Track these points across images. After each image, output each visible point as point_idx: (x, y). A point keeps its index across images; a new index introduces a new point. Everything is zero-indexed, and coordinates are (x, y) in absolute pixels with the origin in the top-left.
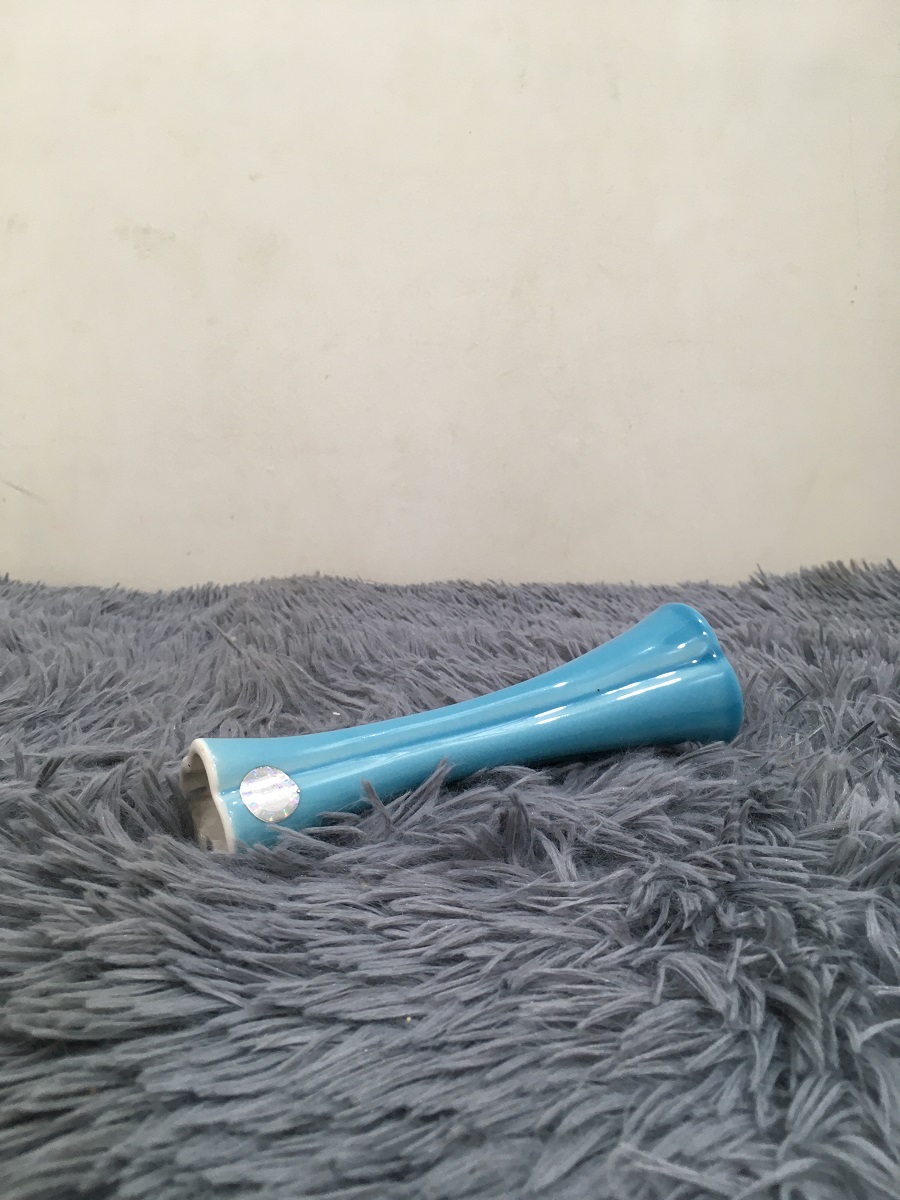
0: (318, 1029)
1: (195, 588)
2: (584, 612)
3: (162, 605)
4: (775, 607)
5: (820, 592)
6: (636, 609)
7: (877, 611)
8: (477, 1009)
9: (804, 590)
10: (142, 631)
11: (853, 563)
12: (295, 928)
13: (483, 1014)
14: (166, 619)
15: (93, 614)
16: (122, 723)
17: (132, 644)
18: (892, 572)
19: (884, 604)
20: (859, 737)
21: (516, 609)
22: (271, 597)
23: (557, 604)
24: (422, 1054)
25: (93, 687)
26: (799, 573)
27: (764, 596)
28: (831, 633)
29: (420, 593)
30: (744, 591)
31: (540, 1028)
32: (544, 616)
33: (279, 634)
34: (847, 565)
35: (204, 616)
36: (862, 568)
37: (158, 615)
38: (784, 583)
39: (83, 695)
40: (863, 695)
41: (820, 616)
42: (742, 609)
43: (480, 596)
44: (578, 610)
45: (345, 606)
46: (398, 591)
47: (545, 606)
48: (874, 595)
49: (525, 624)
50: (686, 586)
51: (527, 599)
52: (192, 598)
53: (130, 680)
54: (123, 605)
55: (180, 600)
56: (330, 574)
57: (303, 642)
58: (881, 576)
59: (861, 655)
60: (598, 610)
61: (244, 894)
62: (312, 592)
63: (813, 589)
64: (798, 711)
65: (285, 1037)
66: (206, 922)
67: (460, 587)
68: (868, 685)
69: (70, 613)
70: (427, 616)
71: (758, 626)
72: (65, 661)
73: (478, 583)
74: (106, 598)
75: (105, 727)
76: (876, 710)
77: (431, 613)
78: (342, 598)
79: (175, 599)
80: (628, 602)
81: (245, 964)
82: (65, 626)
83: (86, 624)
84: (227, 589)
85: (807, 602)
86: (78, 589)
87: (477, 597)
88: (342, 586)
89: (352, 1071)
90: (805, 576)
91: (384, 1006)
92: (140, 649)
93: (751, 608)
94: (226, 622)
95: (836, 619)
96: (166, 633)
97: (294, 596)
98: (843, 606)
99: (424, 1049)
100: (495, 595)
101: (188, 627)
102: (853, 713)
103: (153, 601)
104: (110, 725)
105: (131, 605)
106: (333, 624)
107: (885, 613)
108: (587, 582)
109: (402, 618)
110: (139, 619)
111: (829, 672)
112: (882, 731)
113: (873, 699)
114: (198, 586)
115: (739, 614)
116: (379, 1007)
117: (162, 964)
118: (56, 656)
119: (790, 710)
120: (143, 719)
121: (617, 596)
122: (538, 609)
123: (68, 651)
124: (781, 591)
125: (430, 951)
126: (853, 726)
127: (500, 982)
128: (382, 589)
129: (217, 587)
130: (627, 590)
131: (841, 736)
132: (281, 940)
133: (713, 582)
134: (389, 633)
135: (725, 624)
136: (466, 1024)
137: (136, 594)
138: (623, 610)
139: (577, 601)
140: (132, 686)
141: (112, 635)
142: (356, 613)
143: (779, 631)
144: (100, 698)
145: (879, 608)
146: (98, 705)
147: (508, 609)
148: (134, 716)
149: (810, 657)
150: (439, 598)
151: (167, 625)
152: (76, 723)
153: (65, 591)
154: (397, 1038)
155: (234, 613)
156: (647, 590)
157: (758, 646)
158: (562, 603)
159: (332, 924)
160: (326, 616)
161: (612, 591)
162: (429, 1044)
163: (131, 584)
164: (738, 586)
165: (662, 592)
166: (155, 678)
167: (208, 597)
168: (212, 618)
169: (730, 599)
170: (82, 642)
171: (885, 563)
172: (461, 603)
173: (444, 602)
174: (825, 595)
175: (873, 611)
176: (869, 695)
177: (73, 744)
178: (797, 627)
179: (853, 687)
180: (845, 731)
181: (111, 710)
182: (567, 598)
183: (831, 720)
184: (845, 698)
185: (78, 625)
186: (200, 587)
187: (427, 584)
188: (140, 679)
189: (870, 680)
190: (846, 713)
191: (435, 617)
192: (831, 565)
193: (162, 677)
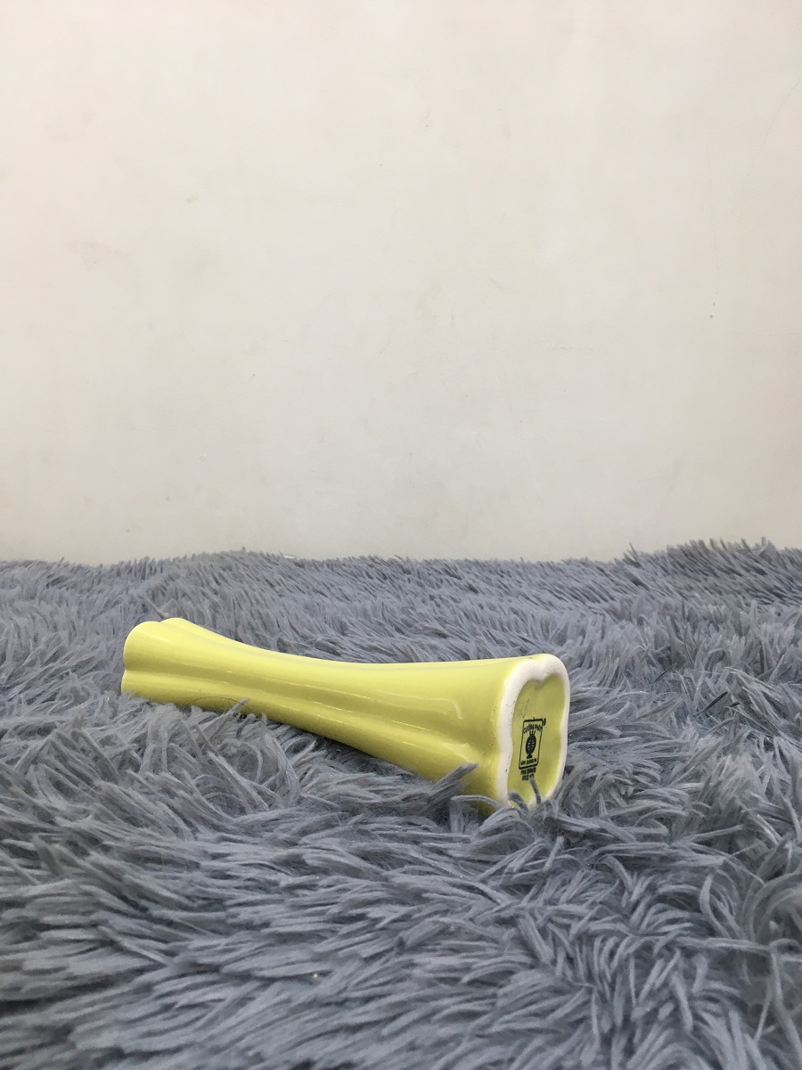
0: (234, 986)
1: (132, 563)
2: (479, 588)
3: (103, 578)
4: (644, 582)
5: (683, 567)
6: (525, 584)
7: (733, 586)
8: (375, 967)
9: (670, 567)
10: (84, 605)
11: (712, 542)
12: (216, 888)
13: (381, 971)
14: (106, 592)
15: (40, 589)
16: (64, 697)
17: (74, 618)
18: (746, 550)
19: (739, 579)
20: (716, 706)
21: (420, 585)
22: (201, 574)
23: (455, 580)
24: (325, 1010)
25: (38, 662)
26: (666, 551)
27: (635, 572)
28: (692, 609)
29: (335, 568)
30: (618, 568)
31: (431, 984)
32: (445, 591)
33: (208, 611)
34: (707, 544)
35: (140, 590)
36: (720, 546)
37: (99, 587)
38: (653, 560)
39: (28, 669)
40: (719, 664)
41: (685, 592)
42: (617, 584)
43: (388, 572)
44: (474, 585)
45: (267, 580)
46: (315, 566)
47: (445, 581)
48: (730, 571)
49: (427, 598)
50: (568, 563)
51: (430, 574)
52: (130, 571)
53: (72, 654)
55: (119, 574)
56: (254, 550)
57: (229, 617)
58: (737, 554)
59: (718, 629)
60: (491, 585)
61: (173, 853)
62: (238, 568)
63: (677, 566)
64: (663, 680)
65: (204, 994)
66: (137, 881)
67: (370, 563)
68: (722, 657)
69: (18, 588)
70: (341, 590)
71: (630, 601)
72: (14, 637)
73: (386, 559)
74: (52, 572)
75: (48, 700)
76: (729, 680)
77: (343, 588)
78: (266, 574)
79: (115, 572)
80: (518, 578)
81: (170, 923)
82: (13, 601)
83: (33, 598)
84: (161, 563)
85: (673, 577)
86: (27, 564)
87: (385, 572)
88: (265, 561)
89: (263, 1027)
90: (672, 554)
91: (293, 963)
92: (82, 622)
93: (625, 583)
94: (161, 596)
95: (697, 595)
96: (106, 605)
97: (221, 571)
98: (703, 581)
99: (328, 1004)
100: (401, 570)
101: (125, 599)
102: (710, 682)
103: (95, 575)
104: (52, 699)
105: (74, 579)
106: (256, 600)
107: (738, 588)
108: (482, 558)
109: (318, 592)
110: (81, 592)
111: (690, 645)
112: (734, 700)
113: (727, 671)
114: (135, 561)
115: (614, 589)
116: (288, 964)
117: (94, 925)
118: (6, 631)
119: (657, 680)
120: (82, 693)
121: (509, 572)
122: (439, 584)
123: (17, 626)
124: (649, 567)
125: (335, 910)
126: (710, 695)
127: (396, 939)
128: (300, 565)
129: (153, 562)
130: (517, 566)
131: (700, 704)
132: (204, 899)
133: (592, 559)
134: (307, 607)
135: (603, 599)
136: (366, 980)
137: (79, 567)
138: (512, 584)
139: (473, 577)
140: (74, 662)
141: (56, 609)
142: (278, 588)
143: (647, 607)
144: (44, 672)
145: (734, 584)
146: (42, 679)
147: (412, 584)
148: (75, 691)
150: (352, 573)
151: (106, 599)
152: (22, 696)
153: (12, 566)
154: (303, 994)
155: (168, 588)
156: (534, 566)
157: (630, 619)
158: (460, 579)
159: (249, 883)
160: (250, 592)
161: (505, 568)
162: (333, 999)
163: (74, 560)
164: (613, 562)
165: (548, 568)
166: (95, 653)
167: (144, 571)
168: (147, 592)
169: (607, 575)
170: (29, 616)
171: (739, 542)
172: (372, 578)
173: (356, 577)
174: (688, 572)
175: (729, 586)
176: (723, 667)
177: (18, 715)
178: (663, 601)
179: (710, 658)
180: (703, 700)
181: (54, 683)
182: (465, 574)
183: (691, 689)
184: (703, 669)
185: (26, 599)
186: (138, 562)
187: (341, 559)
188: (81, 653)
189: (724, 653)
190: (704, 683)
191: (348, 591)
192: (692, 542)
193: (101, 652)
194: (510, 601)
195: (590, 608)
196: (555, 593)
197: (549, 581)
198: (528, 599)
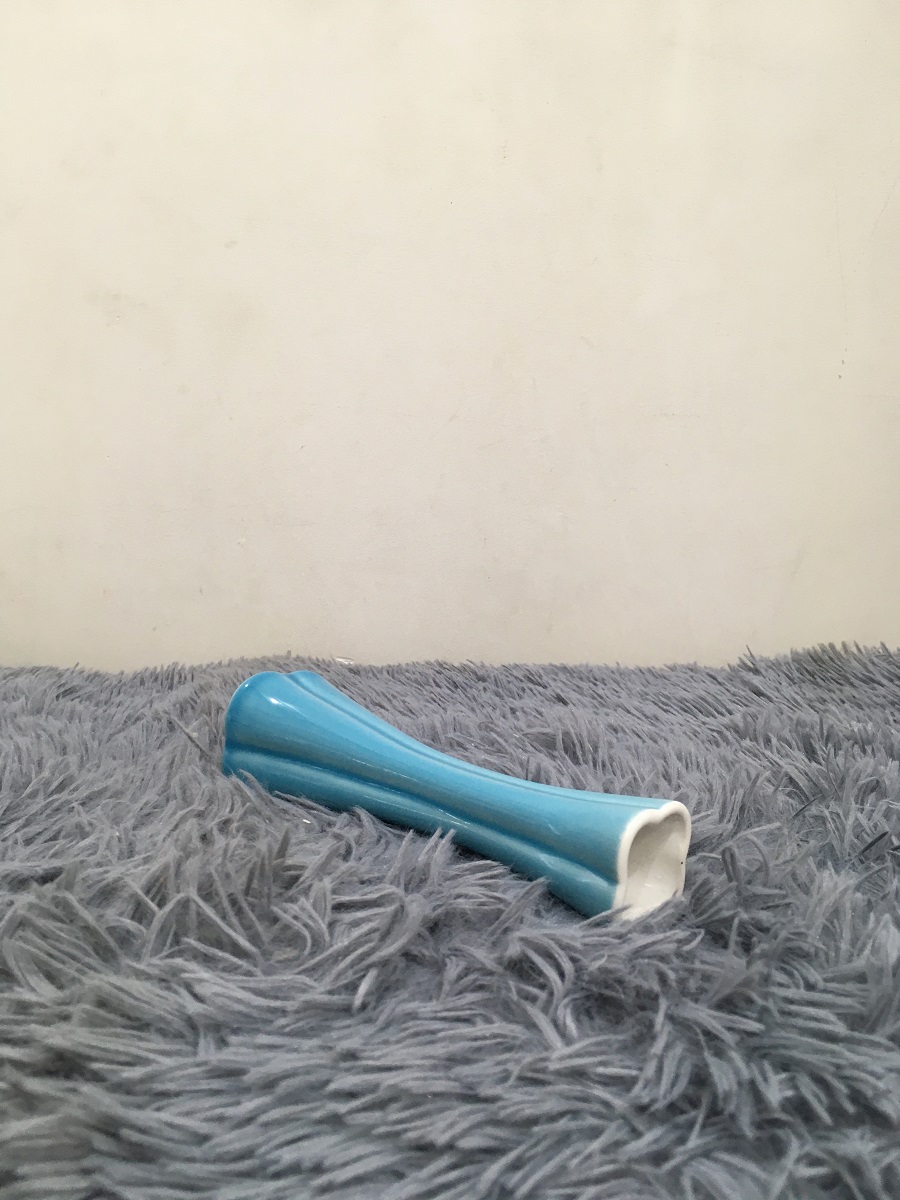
1: (158, 670)
2: (569, 699)
3: (124, 688)
4: (767, 693)
5: (812, 675)
6: (623, 694)
7: (874, 698)
9: (796, 674)
10: (100, 721)
11: (844, 645)
14: (126, 705)
15: (47, 702)
16: (67, 835)
17: (87, 737)
18: (887, 656)
19: (881, 691)
20: (873, 849)
21: (497, 694)
23: (540, 689)
25: (41, 793)
26: (790, 656)
27: (756, 681)
28: (832, 726)
29: (396, 675)
30: (733, 675)
32: (528, 702)
34: (839, 647)
35: (166, 703)
36: (855, 651)
37: (117, 700)
38: (775, 665)
39: (29, 801)
40: (872, 797)
41: (818, 705)
42: (734, 695)
43: (459, 679)
44: (562, 695)
46: (373, 672)
47: (528, 691)
48: (869, 681)
49: (508, 711)
50: (673, 669)
51: (509, 682)
52: (156, 679)
53: (82, 784)
54: (81, 688)
55: (142, 683)
56: (302, 654)
58: (876, 660)
59: (864, 751)
60: (582, 694)
63: (807, 674)
64: (804, 817)
67: (438, 668)
68: (876, 788)
69: (23, 699)
70: (404, 702)
71: (754, 717)
72: (14, 761)
73: (457, 664)
74: (63, 682)
75: (51, 839)
76: (887, 815)
77: (407, 699)
79: (138, 681)
80: (615, 686)
82: (16, 716)
83: (39, 711)
84: (193, 670)
85: (800, 686)
86: (34, 670)
87: (456, 680)
88: (315, 667)
90: (797, 658)
92: (96, 743)
93: (743, 693)
94: (189, 712)
95: (834, 708)
96: (126, 722)
98: (837, 692)
100: (475, 678)
101: (149, 714)
102: (862, 819)
103: (115, 682)
104: (54, 838)
105: (89, 689)
107: (883, 701)
108: (572, 660)
109: (376, 705)
110: (97, 705)
111: (834, 772)
112: (896, 842)
113: (883, 804)
114: (156, 668)
115: (730, 700)
119: (797, 815)
120: (88, 829)
121: (603, 679)
122: (521, 693)
123: (18, 748)
124: (772, 674)
126: (865, 836)
128: (356, 671)
129: (183, 668)
130: (613, 672)
131: (853, 846)
133: (701, 664)
135: (719, 713)
137: (97, 675)
138: (609, 694)
139: (560, 684)
140: (83, 793)
141: (66, 726)
143: (776, 723)
144: (46, 807)
145: (875, 695)
146: (44, 815)
147: (489, 694)
148: (79, 826)
149: (811, 753)
150: (416, 681)
151: (126, 714)
152: (18, 835)
153: (16, 674)
155: (198, 701)
156: (633, 672)
157: (755, 739)
158: (545, 687)
161: (598, 674)
163: (91, 665)
164: (727, 667)
165: (649, 675)
166: (110, 782)
167: (172, 679)
168: (174, 705)
169: (720, 683)
170: (33, 734)
171: (878, 645)
172: (440, 687)
173: (421, 685)
174: (819, 680)
175: (871, 699)
176: (878, 800)
177: (12, 860)
178: (794, 717)
179: (860, 790)
180: (856, 841)
181: (59, 819)
182: (551, 682)
183: (840, 827)
184: (853, 803)
185: (32, 714)
186: (165, 668)
187: (404, 665)
188: (92, 783)
189: (878, 782)
190: (857, 819)
191: (413, 703)
192: (822, 647)
193: (117, 781)
194: (607, 715)
195: (704, 723)
196: (661, 705)
197: (651, 690)
198: (629, 712)
